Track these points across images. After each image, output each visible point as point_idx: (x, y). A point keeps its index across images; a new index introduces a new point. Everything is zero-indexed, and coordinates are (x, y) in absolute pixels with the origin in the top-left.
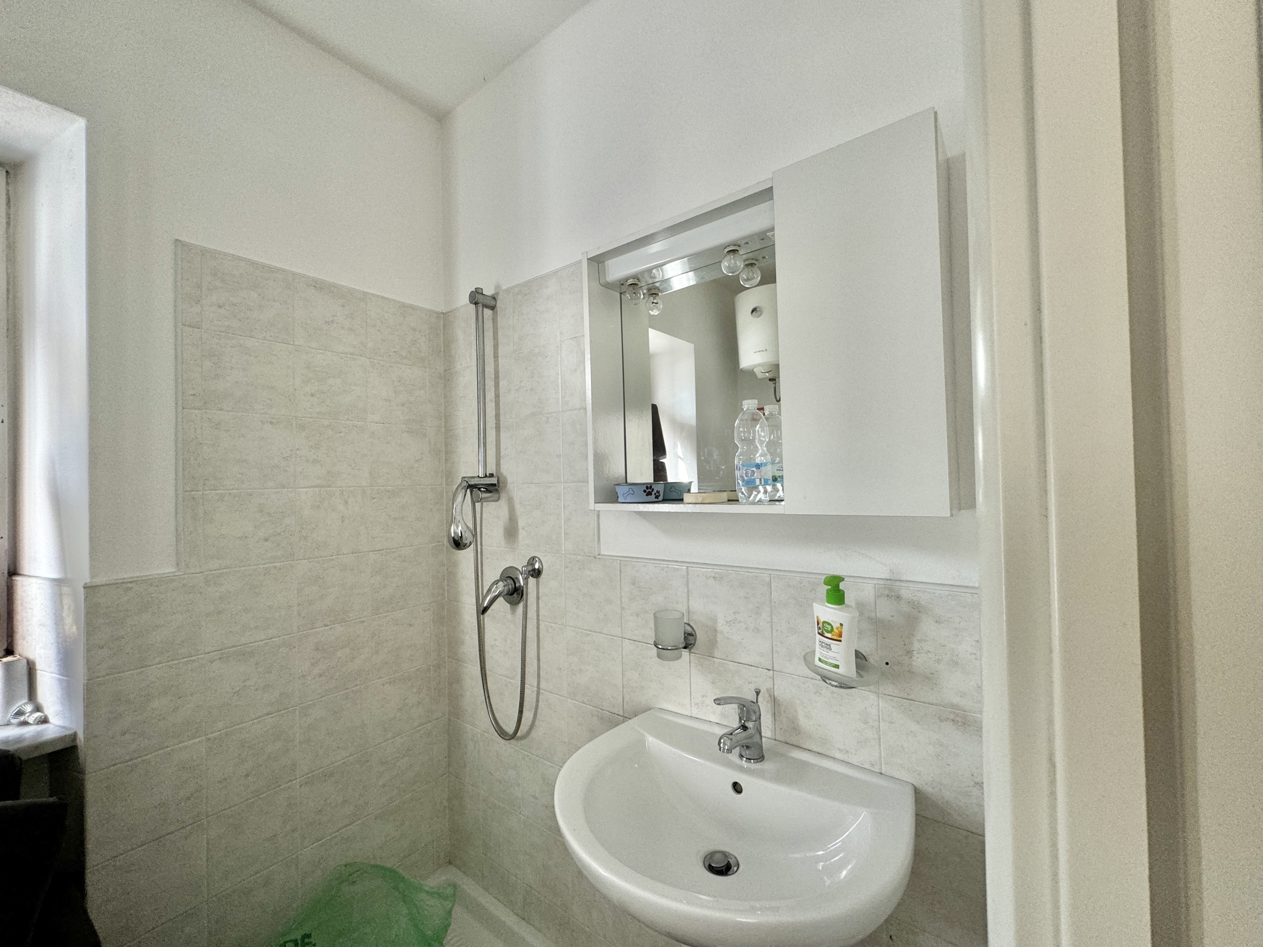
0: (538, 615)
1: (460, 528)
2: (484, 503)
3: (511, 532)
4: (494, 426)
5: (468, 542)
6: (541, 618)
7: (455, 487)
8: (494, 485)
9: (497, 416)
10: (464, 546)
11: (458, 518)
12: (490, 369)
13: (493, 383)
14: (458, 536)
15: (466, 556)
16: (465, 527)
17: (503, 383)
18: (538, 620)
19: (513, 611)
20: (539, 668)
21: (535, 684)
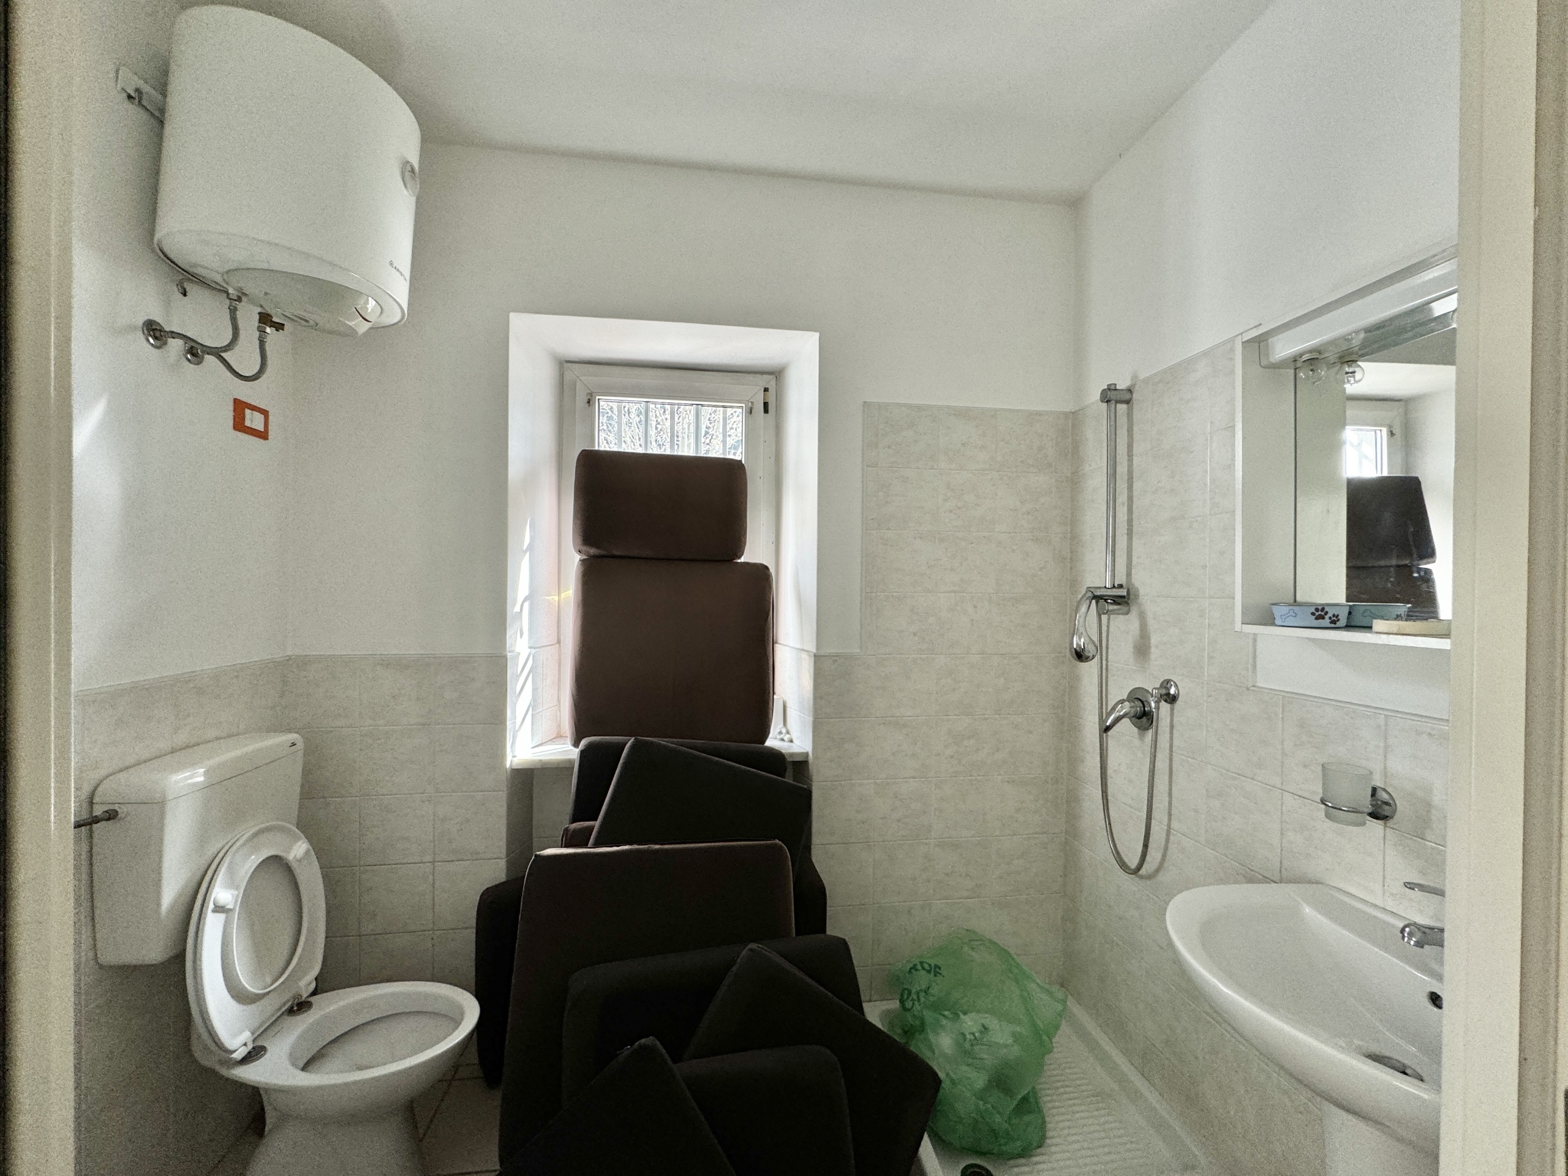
0: (1171, 746)
1: (1082, 640)
2: (1112, 616)
3: (1142, 649)
4: (1126, 531)
5: (1091, 655)
6: (1174, 749)
7: (1080, 596)
8: (1123, 597)
9: (1130, 521)
10: (1087, 659)
11: (1081, 630)
12: (1122, 469)
13: (1126, 485)
14: (1080, 648)
15: (1089, 671)
16: (1088, 640)
17: (1137, 485)
18: (1171, 750)
19: (1142, 737)
20: (1170, 803)
21: (1166, 821)
